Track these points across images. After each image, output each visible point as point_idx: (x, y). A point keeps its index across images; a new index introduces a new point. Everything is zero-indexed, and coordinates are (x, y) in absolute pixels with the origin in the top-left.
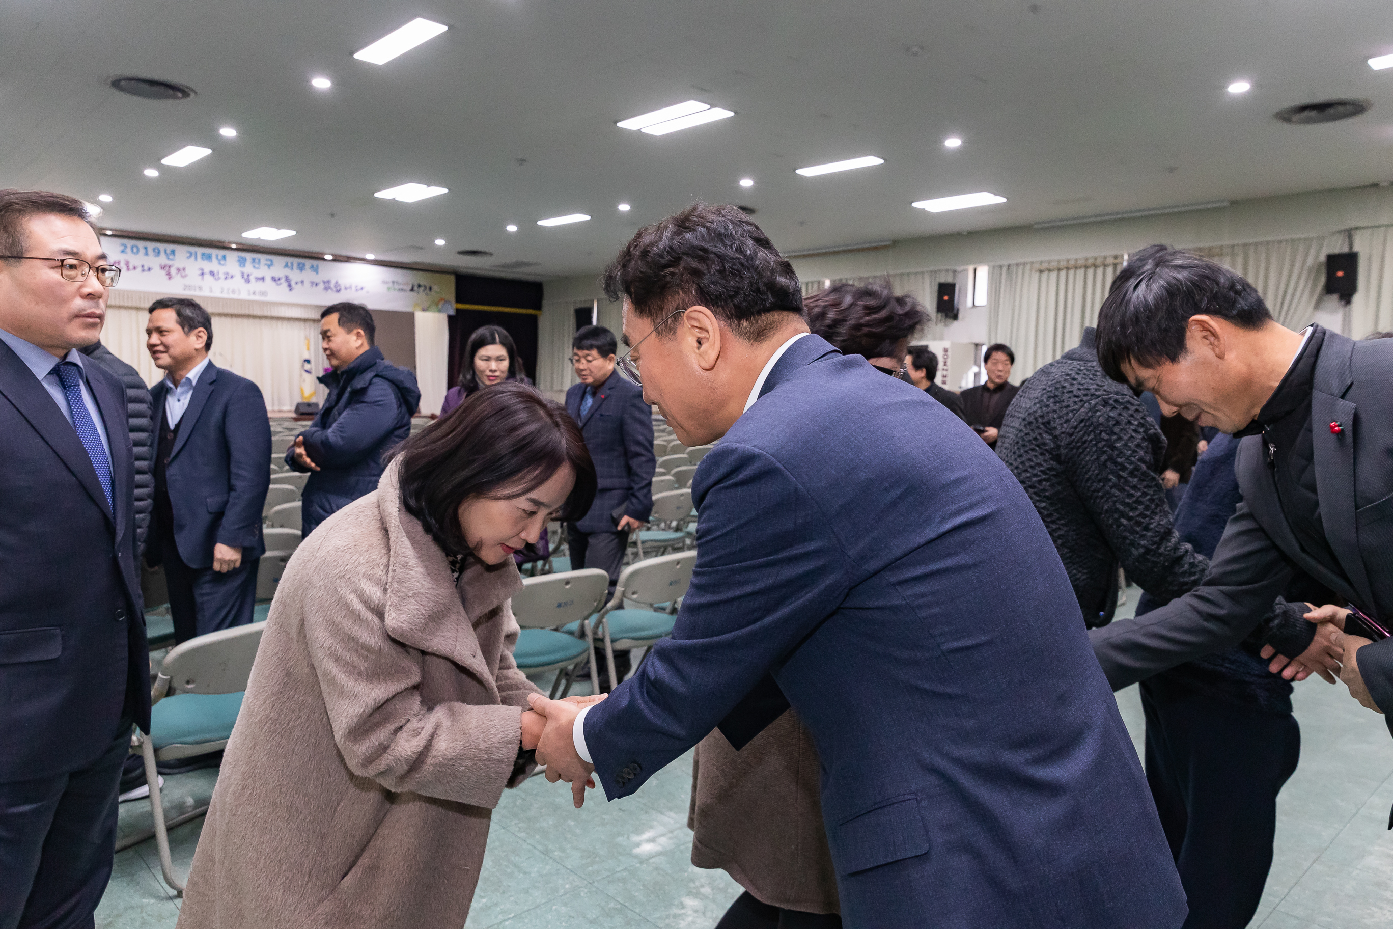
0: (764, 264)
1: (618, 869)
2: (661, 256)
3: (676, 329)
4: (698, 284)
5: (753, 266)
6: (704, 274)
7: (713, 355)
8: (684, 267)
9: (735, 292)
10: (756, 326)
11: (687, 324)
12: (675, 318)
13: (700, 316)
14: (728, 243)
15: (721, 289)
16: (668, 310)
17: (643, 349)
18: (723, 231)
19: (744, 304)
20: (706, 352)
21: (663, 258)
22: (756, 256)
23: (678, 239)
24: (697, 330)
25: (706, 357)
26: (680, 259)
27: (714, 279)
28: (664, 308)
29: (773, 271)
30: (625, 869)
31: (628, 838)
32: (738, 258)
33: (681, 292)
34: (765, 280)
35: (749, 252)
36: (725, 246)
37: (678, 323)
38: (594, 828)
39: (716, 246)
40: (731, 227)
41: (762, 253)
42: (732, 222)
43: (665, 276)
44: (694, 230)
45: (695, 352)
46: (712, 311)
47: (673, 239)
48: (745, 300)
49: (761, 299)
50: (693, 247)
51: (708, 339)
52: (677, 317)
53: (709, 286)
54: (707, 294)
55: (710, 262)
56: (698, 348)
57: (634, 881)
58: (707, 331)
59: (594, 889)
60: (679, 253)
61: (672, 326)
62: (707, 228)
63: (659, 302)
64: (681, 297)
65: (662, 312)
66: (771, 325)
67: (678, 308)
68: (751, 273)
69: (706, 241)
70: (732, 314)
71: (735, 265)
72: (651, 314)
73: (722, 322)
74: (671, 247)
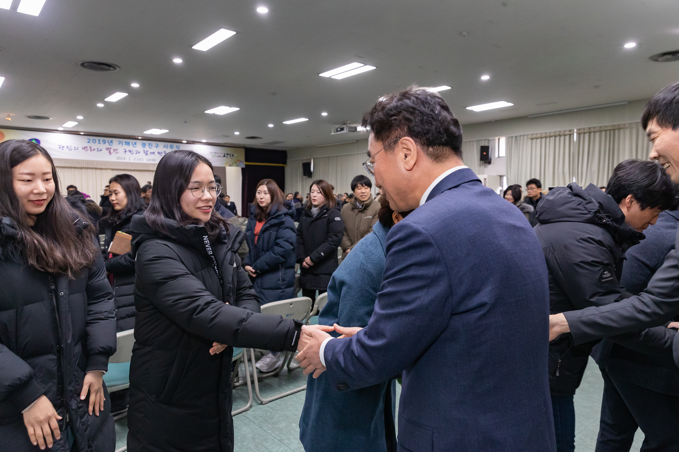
60: (400, 109)
61: (393, 147)
62: (417, 98)
63: (387, 134)
64: (399, 132)
65: (388, 139)
66: (444, 155)
67: (396, 138)
68: (437, 123)
69: (415, 103)
70: (425, 143)
71: (429, 117)
72: (383, 140)
73: (419, 146)
74: (397, 106)
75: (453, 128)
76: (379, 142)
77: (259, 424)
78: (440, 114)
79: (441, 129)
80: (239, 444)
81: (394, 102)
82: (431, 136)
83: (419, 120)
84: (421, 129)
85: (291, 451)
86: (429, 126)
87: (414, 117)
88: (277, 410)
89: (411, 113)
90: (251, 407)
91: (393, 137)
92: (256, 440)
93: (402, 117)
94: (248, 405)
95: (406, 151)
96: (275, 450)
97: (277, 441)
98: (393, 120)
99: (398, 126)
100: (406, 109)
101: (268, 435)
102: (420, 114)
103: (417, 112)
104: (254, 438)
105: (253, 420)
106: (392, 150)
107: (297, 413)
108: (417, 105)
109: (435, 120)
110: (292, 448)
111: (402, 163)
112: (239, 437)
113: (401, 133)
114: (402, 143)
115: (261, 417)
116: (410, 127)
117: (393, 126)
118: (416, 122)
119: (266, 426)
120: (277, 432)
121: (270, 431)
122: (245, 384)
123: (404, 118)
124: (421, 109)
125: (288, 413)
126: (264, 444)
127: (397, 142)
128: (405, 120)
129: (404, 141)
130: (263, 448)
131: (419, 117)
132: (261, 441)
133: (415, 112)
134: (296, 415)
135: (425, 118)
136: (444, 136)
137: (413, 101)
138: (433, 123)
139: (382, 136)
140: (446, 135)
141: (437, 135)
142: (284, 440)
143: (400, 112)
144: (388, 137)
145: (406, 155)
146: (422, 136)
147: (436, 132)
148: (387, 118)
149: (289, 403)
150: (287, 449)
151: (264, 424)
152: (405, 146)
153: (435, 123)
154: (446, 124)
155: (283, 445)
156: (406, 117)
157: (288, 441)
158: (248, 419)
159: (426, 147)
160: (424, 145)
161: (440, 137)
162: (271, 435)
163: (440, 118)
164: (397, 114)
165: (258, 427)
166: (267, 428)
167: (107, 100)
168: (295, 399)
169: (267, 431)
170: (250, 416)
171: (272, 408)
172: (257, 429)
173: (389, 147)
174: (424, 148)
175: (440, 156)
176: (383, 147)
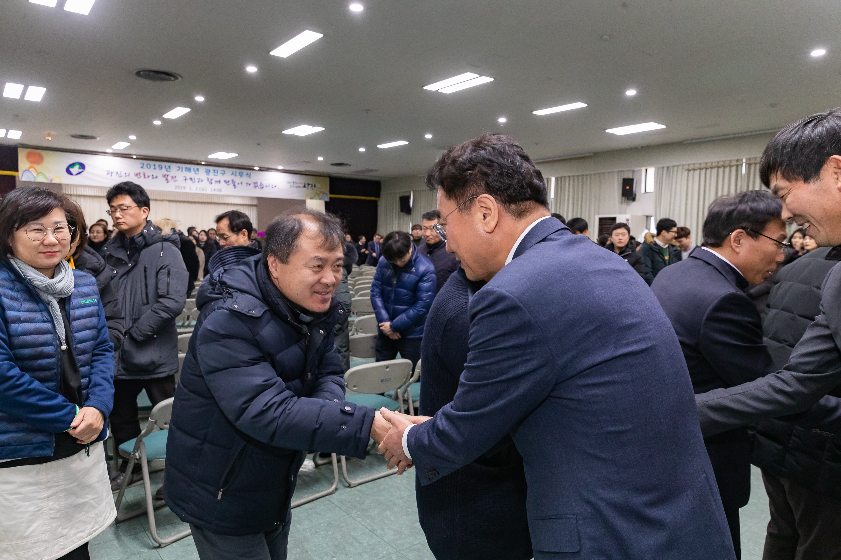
0: (527, 171)
1: (415, 543)
2: (464, 163)
3: (471, 208)
4: (486, 181)
5: (520, 172)
6: (490, 175)
7: (493, 224)
8: (478, 171)
9: (508, 187)
10: (520, 208)
11: (478, 205)
12: (471, 201)
13: (487, 200)
14: (506, 157)
15: (499, 185)
16: (467, 196)
17: (449, 219)
18: (502, 150)
19: (513, 194)
20: (488, 222)
21: (465, 165)
22: (522, 166)
23: (475, 154)
24: (484, 209)
25: (489, 225)
26: (474, 166)
27: (496, 178)
28: (464, 194)
29: (531, 175)
30: (420, 543)
32: (511, 166)
33: (475, 186)
34: (527, 181)
35: (518, 164)
36: (504, 159)
37: (472, 204)
38: (402, 517)
40: (507, 148)
41: (525, 165)
43: (466, 176)
44: (485, 149)
45: (482, 222)
46: (493, 197)
47: (472, 154)
48: (514, 192)
49: (524, 192)
50: (484, 159)
51: (490, 215)
52: (472, 200)
53: (493, 182)
54: (492, 187)
55: (494, 168)
56: (484, 220)
57: (425, 551)
58: (490, 210)
59: (400, 555)
60: (475, 162)
61: (468, 206)
62: (493, 148)
63: (462, 191)
64: (475, 189)
65: (463, 197)
66: (528, 209)
67: (473, 195)
68: (519, 176)
69: (492, 155)
70: (506, 199)
71: (510, 171)
72: (456, 198)
73: (499, 205)
74: (471, 159)
75: (536, 181)
76: (453, 200)
77: (346, 510)
79: (524, 183)
81: (466, 153)
83: (498, 173)
84: (502, 184)
85: (385, 543)
87: (492, 170)
88: (368, 495)
89: (489, 167)
90: (336, 489)
91: (469, 195)
92: (343, 529)
94: (334, 487)
95: (485, 211)
96: (366, 541)
97: (367, 531)
99: (475, 181)
100: (483, 162)
101: (358, 524)
103: (495, 164)
104: (340, 526)
105: (339, 505)
106: (468, 210)
108: (494, 156)
109: (516, 173)
110: (386, 540)
111: (481, 224)
112: (322, 525)
113: (478, 191)
114: (480, 201)
115: (349, 502)
116: (488, 182)
117: (468, 182)
118: (494, 176)
119: (355, 513)
120: (368, 521)
121: (359, 519)
122: (331, 463)
123: (480, 173)
124: (499, 161)
125: (380, 498)
126: (352, 534)
128: (482, 174)
129: (483, 199)
130: (351, 538)
132: (348, 530)
133: (492, 165)
134: (391, 501)
135: (505, 171)
136: (528, 190)
137: (489, 152)
138: (515, 176)
139: (455, 194)
140: (530, 189)
141: (519, 190)
142: (377, 530)
144: (462, 195)
145: (485, 215)
146: (502, 192)
147: (518, 186)
148: (460, 174)
149: (382, 487)
150: (379, 541)
151: (352, 511)
152: (484, 205)
153: (516, 177)
154: (529, 177)
155: (376, 536)
156: (483, 171)
157: (382, 532)
158: (333, 504)
159: (508, 205)
160: (506, 202)
162: (361, 524)
163: (522, 170)
164: (472, 167)
165: (345, 514)
166: (356, 515)
167: (165, 116)
168: (390, 482)
169: (355, 518)
170: (336, 500)
171: (361, 492)
172: (344, 516)
173: (465, 206)
174: (506, 206)
175: (523, 212)
176: (456, 206)
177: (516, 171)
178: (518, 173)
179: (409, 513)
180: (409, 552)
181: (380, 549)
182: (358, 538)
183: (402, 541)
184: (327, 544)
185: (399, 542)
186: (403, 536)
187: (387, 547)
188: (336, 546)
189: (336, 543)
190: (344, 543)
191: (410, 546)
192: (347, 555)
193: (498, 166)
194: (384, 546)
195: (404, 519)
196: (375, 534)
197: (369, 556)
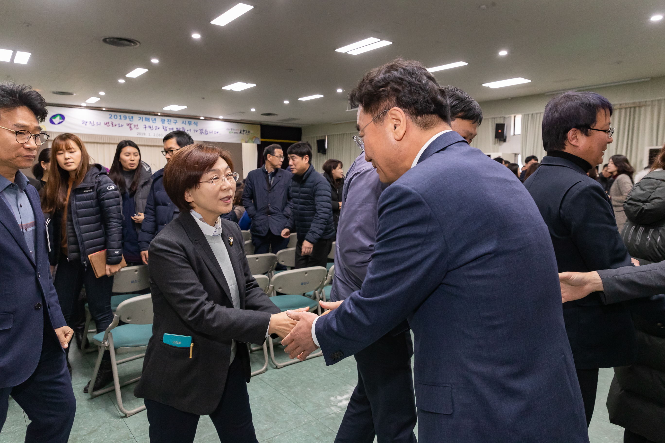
0: (432, 89)
1: (330, 413)
2: (379, 82)
3: (385, 120)
4: (397, 96)
5: (426, 89)
6: (401, 92)
7: (402, 132)
9: (416, 101)
10: (425, 121)
11: (390, 117)
12: (384, 114)
13: (397, 112)
14: (414, 76)
15: (408, 100)
16: (380, 109)
17: (366, 130)
18: (412, 71)
19: (420, 108)
20: (398, 132)
21: (380, 83)
23: (388, 74)
24: (395, 120)
25: (398, 134)
26: (387, 84)
28: (378, 108)
29: (436, 93)
31: (336, 398)
32: (418, 84)
33: (387, 100)
34: (431, 96)
35: (424, 82)
36: (412, 77)
37: (385, 117)
38: (319, 392)
39: (407, 78)
40: (415, 69)
41: (431, 83)
42: (416, 67)
44: (397, 70)
45: (393, 132)
46: (403, 110)
47: (386, 74)
48: (420, 106)
50: (396, 78)
51: (400, 125)
53: (403, 98)
54: (401, 101)
55: (404, 86)
56: (394, 130)
57: (338, 419)
58: (400, 121)
59: (319, 422)
60: (388, 81)
61: (382, 118)
62: (404, 69)
63: (376, 106)
64: (388, 103)
65: (377, 111)
66: (432, 122)
67: (385, 109)
68: (424, 92)
69: (402, 74)
70: (413, 113)
71: (417, 87)
72: (372, 112)
73: (407, 116)
74: (385, 78)
75: (439, 97)
76: (369, 114)
77: (275, 387)
78: (427, 84)
79: (429, 99)
80: (256, 405)
81: (381, 74)
82: (419, 105)
85: (307, 413)
86: (417, 96)
87: (402, 87)
88: (293, 375)
89: (399, 84)
90: (266, 370)
91: (382, 109)
92: (273, 402)
93: (391, 88)
94: (264, 368)
95: (396, 122)
96: (291, 412)
97: (292, 403)
98: (381, 91)
99: (387, 96)
100: (394, 80)
101: (284, 398)
102: (408, 85)
103: (405, 82)
104: (270, 400)
105: (270, 383)
106: (382, 121)
107: (311, 378)
108: (404, 76)
109: (423, 90)
110: (307, 411)
111: (392, 133)
112: (256, 399)
113: (390, 104)
114: (392, 114)
115: (277, 381)
116: (399, 97)
117: (382, 97)
118: (404, 93)
119: (282, 389)
120: (292, 396)
121: (286, 394)
122: (262, 349)
123: (392, 89)
124: (409, 79)
125: (303, 378)
126: (280, 406)
127: (386, 113)
128: (394, 91)
129: (394, 112)
130: (279, 410)
131: (407, 88)
132: (277, 403)
133: (403, 83)
134: (311, 380)
135: (413, 88)
136: (432, 105)
137: (401, 72)
138: (421, 92)
139: (371, 108)
140: (434, 105)
141: (425, 105)
142: (300, 403)
143: (389, 83)
144: (377, 109)
145: (396, 126)
146: (410, 106)
147: (424, 101)
148: (375, 90)
149: (304, 369)
150: (302, 411)
151: (280, 388)
152: (394, 117)
154: (434, 93)
155: (299, 407)
156: (394, 88)
157: (303, 404)
158: (265, 382)
159: (415, 117)
160: (413, 115)
161: (429, 106)
162: (286, 397)
163: (428, 88)
164: (386, 85)
165: (274, 390)
166: (283, 391)
167: (128, 75)
168: (310, 365)
169: (283, 394)
170: (267, 379)
171: (288, 373)
172: (274, 392)
173: (379, 118)
174: (413, 118)
175: (428, 124)
176: (372, 119)
177: (423, 88)
178: (424, 90)
179: (326, 389)
180: (326, 420)
181: (302, 418)
182: (285, 409)
183: (320, 411)
184: (259, 414)
185: (317, 412)
186: (321, 407)
187: (308, 416)
188: (267, 416)
189: (267, 413)
190: (273, 413)
191: (326, 415)
192: (276, 422)
193: (407, 84)
194: (305, 415)
195: (321, 394)
196: (299, 406)
197: (294, 424)
